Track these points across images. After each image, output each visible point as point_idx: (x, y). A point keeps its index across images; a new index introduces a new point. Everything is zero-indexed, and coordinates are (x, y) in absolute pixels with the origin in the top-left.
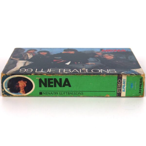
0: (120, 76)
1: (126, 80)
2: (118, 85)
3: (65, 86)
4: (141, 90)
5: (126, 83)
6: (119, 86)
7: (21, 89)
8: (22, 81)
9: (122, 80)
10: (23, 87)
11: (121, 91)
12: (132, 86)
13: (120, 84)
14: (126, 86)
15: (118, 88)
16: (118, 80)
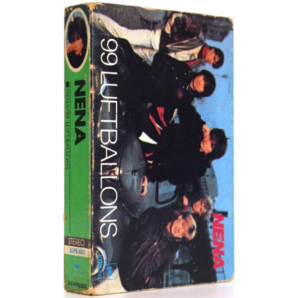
0: (89, 245)
1: (83, 256)
2: (78, 238)
3: (76, 134)
4: (73, 285)
5: (80, 255)
6: (77, 241)
7: (73, 45)
8: (82, 46)
9: (84, 249)
10: (74, 49)
11: (71, 245)
12: (77, 267)
13: (80, 244)
14: (76, 255)
15: (74, 240)
16: (83, 239)
